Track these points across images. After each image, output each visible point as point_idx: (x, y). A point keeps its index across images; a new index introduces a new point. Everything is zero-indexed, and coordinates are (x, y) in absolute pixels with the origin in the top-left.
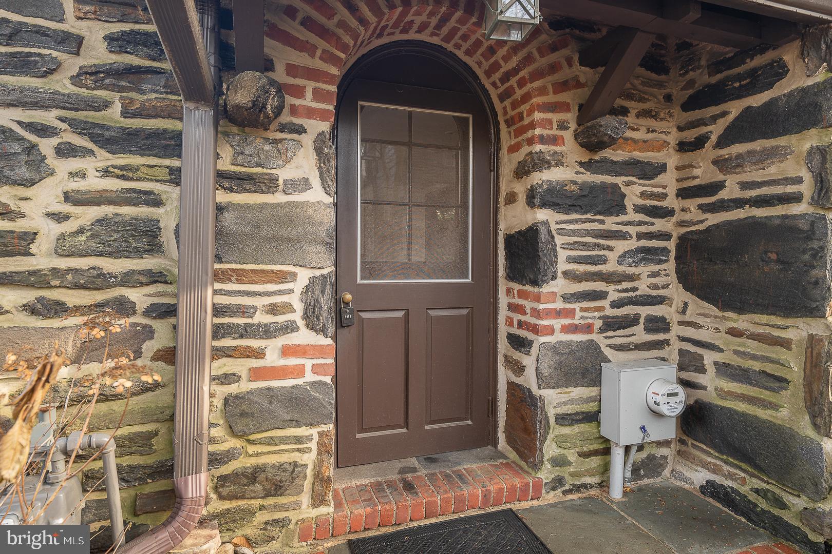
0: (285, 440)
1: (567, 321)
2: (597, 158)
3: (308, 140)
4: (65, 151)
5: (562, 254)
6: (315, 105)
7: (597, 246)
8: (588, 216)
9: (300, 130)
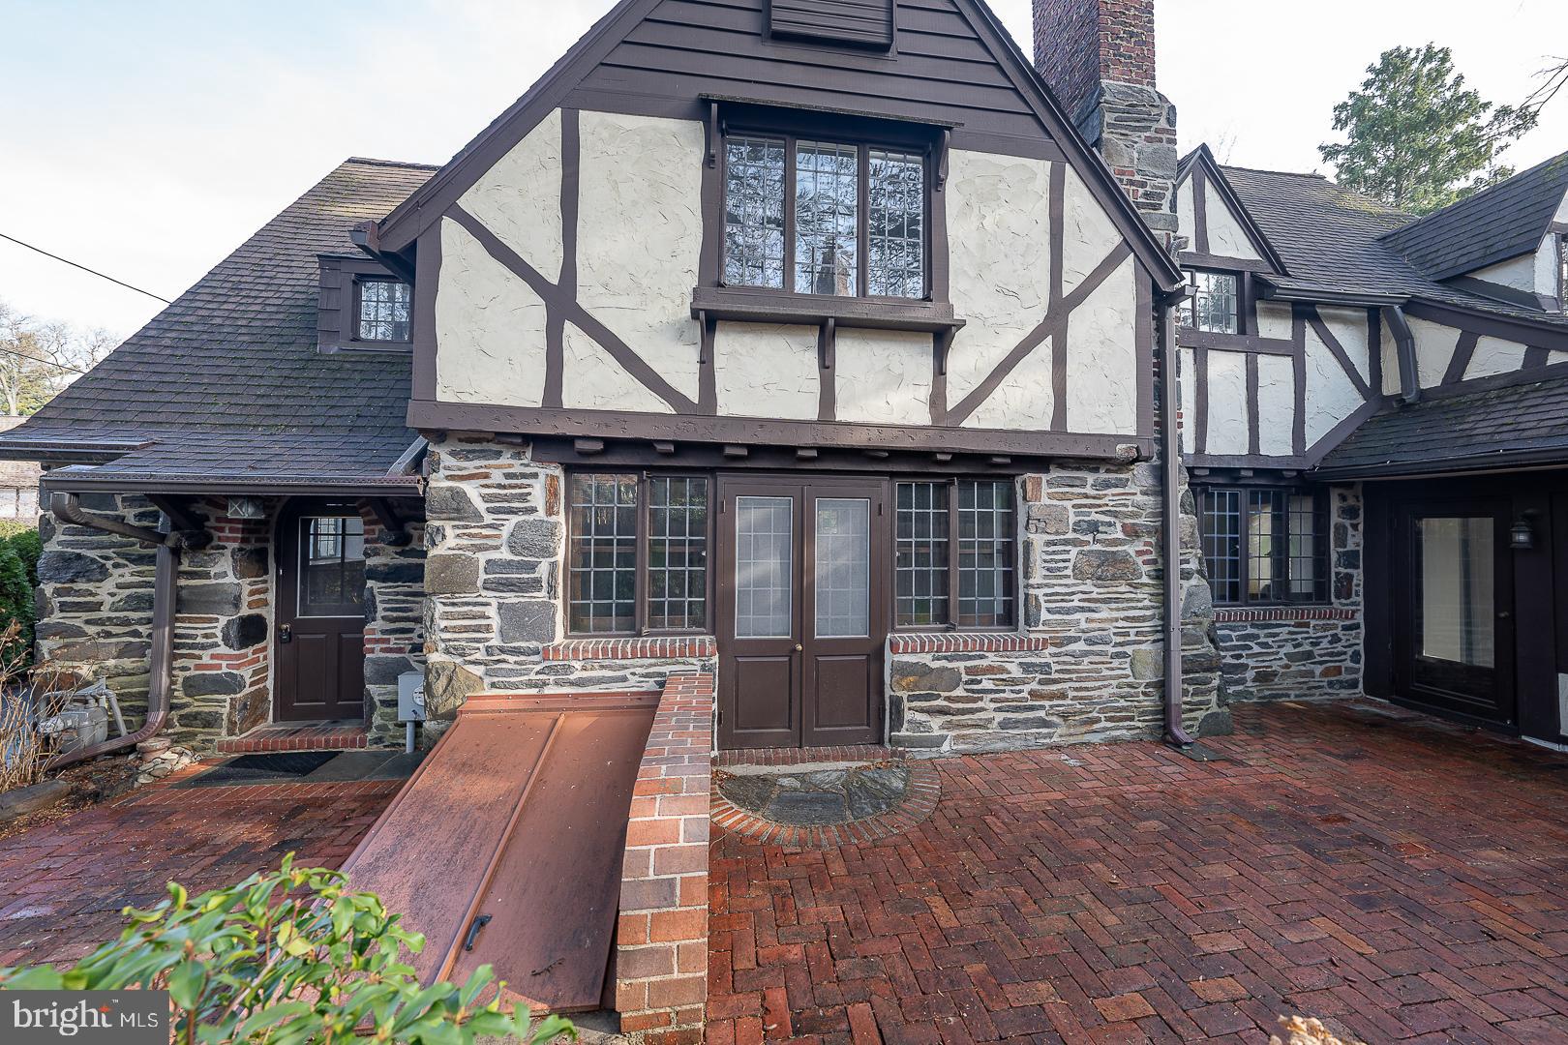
0: (217, 701)
1: (384, 646)
2: (407, 549)
3: (228, 552)
4: (116, 566)
5: (380, 607)
6: (230, 535)
7: (404, 602)
8: (399, 584)
9: (224, 548)
